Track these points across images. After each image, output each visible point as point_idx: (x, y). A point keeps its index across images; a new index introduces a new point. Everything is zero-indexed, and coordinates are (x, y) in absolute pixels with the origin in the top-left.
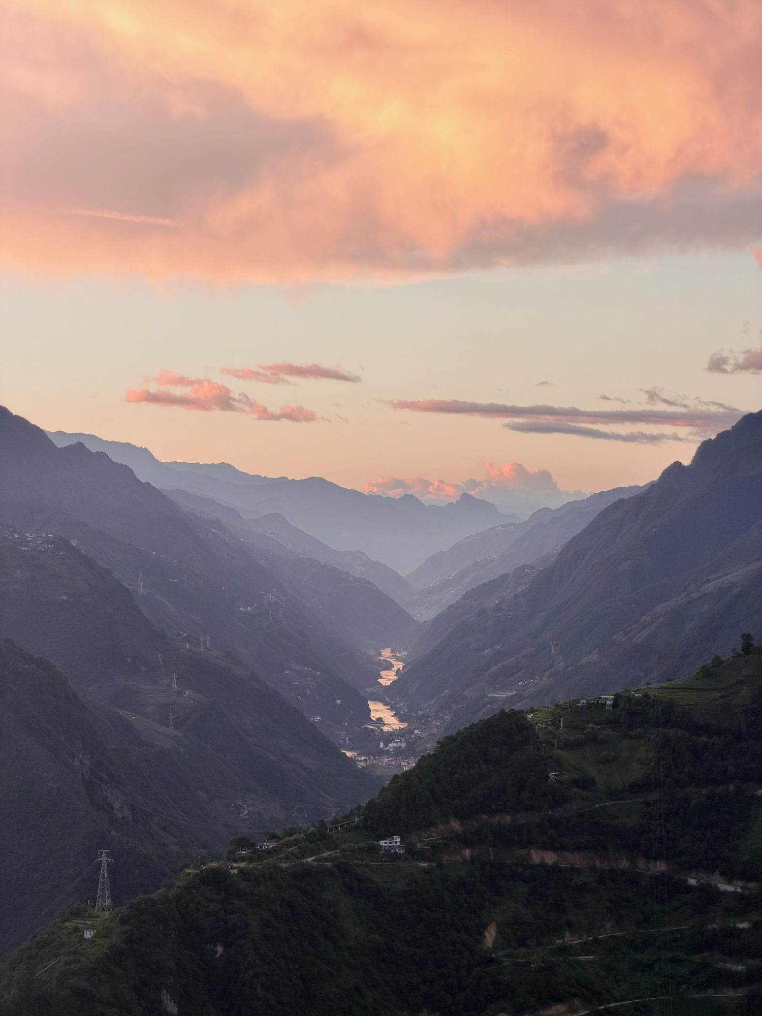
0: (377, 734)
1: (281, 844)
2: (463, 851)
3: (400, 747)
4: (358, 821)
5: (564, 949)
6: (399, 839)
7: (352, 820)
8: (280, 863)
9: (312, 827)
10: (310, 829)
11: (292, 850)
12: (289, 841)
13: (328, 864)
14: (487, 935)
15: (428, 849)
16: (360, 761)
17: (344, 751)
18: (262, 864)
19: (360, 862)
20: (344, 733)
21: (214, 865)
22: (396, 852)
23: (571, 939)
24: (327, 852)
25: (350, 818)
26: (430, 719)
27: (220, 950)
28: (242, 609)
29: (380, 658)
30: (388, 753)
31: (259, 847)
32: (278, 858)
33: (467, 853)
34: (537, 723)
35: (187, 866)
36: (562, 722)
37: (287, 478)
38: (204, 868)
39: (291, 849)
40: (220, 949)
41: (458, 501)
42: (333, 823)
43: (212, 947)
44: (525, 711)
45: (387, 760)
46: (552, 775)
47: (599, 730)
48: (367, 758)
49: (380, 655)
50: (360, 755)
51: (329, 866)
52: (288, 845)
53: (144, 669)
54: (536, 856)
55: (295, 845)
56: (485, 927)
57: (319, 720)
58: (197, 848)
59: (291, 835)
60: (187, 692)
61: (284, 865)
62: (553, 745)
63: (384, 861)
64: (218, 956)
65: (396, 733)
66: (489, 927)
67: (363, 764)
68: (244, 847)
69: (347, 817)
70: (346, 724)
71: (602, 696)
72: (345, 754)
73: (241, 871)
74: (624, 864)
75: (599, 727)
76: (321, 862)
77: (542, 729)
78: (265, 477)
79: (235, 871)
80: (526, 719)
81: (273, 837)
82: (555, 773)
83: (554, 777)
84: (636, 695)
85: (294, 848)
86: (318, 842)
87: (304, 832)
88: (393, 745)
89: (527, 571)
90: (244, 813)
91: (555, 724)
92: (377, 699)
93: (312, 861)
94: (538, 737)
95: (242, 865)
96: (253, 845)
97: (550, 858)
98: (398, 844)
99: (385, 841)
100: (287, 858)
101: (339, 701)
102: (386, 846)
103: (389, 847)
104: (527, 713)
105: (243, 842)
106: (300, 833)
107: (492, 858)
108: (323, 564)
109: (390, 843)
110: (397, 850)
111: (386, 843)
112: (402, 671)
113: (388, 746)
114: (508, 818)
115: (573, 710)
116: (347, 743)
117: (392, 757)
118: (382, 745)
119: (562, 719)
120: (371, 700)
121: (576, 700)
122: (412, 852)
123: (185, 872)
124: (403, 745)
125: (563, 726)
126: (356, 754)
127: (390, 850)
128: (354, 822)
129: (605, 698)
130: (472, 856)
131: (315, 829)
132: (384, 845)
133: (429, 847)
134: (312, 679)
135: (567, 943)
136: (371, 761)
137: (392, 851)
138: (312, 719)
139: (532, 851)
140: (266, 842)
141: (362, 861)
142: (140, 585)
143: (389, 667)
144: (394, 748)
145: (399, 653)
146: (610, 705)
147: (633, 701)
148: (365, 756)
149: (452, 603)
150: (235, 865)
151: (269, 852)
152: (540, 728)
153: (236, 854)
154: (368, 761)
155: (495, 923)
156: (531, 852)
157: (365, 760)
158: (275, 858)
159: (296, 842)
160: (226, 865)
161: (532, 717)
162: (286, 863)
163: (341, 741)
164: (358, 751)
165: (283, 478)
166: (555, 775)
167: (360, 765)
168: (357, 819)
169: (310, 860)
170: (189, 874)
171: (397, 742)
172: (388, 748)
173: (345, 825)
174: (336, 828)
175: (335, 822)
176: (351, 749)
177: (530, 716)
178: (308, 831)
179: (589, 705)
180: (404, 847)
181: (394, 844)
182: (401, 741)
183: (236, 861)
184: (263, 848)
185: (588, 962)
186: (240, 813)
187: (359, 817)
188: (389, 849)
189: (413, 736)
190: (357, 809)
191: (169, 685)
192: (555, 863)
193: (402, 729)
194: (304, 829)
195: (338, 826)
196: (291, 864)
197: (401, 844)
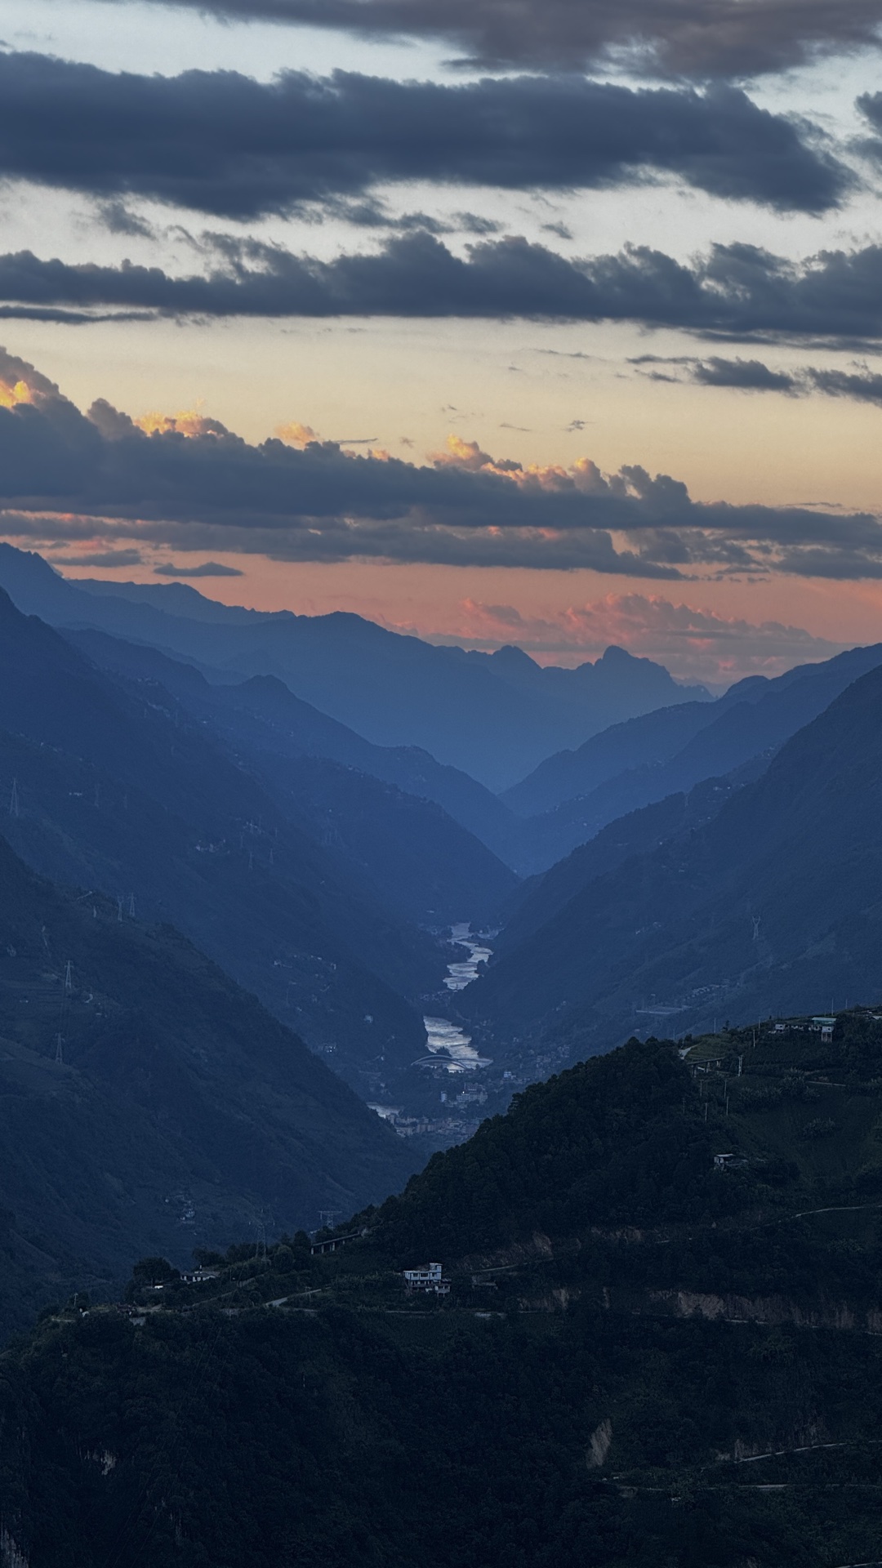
0: (436, 1077)
1: (225, 1273)
2: (555, 1293)
3: (477, 1101)
4: (365, 1235)
5: (732, 1471)
6: (439, 1269)
7: (356, 1232)
8: (223, 1308)
9: (283, 1244)
10: (279, 1248)
11: (246, 1286)
12: (239, 1268)
13: (310, 1312)
14: (594, 1442)
15: (493, 1287)
16: (403, 1126)
17: (373, 1108)
18: (191, 1310)
19: (368, 1309)
20: (379, 1074)
21: (103, 1309)
22: (434, 1292)
23: (744, 1454)
24: (308, 1290)
25: (353, 1230)
26: (532, 1052)
27: (109, 1463)
28: (198, 848)
29: (448, 941)
30: (455, 1113)
31: (185, 1278)
32: (220, 1299)
33: (563, 1295)
34: (695, 1065)
35: (55, 1311)
36: (741, 1063)
37: (291, 613)
38: (84, 1314)
39: (245, 1283)
40: (109, 1461)
41: (599, 660)
42: (319, 1237)
43: (95, 1457)
44: (677, 1042)
45: (452, 1125)
46: (720, 1159)
47: (808, 1078)
48: (418, 1121)
49: (450, 935)
50: (403, 1115)
51: (313, 1315)
52: (240, 1278)
53: (13, 952)
54: (686, 1304)
55: (252, 1277)
56: (592, 1428)
57: (333, 1049)
58: (94, 1277)
59: (244, 1258)
60: (91, 995)
61: (230, 1312)
62: (722, 1104)
63: (413, 1309)
64: (105, 1473)
65: (470, 1077)
66: (599, 1429)
67: (410, 1131)
68: (160, 1279)
69: (347, 1227)
70: (382, 1058)
71: (814, 1019)
72: (375, 1112)
73: (151, 1319)
74: (845, 1320)
75: (807, 1073)
76: (297, 1307)
77: (705, 1074)
78: (253, 610)
79: (141, 1321)
80: (676, 1057)
81: (210, 1260)
82: (726, 1156)
83: (722, 1161)
84: (877, 1018)
85: (248, 1281)
86: (294, 1272)
87: (269, 1253)
88: (464, 1097)
89: (716, 788)
90: (188, 1216)
91: (728, 1066)
92: (440, 1015)
93: (280, 1305)
94: (696, 1090)
95: (156, 1309)
96: (176, 1274)
97: (711, 1307)
98: (439, 1277)
99: (415, 1272)
100: (236, 1299)
101: (369, 1018)
102: (416, 1281)
103: (422, 1282)
104: (681, 1046)
105: (155, 1269)
106: (261, 1254)
107: (607, 1306)
108: (350, 769)
109: (423, 1275)
110: (437, 1288)
111: (415, 1275)
112: (487, 965)
113: (454, 1099)
114: (638, 1234)
115: (762, 1042)
116: (382, 1092)
117: (461, 1118)
118: (444, 1097)
119: (740, 1059)
120: (430, 1015)
121: (767, 1024)
122: (461, 1291)
123: (49, 1321)
124: (482, 1098)
125: (743, 1071)
126: (397, 1112)
127: (424, 1288)
128: (360, 1235)
129: (819, 1022)
130: (570, 1302)
131: (290, 1249)
132: (413, 1278)
133: (494, 1284)
134: (322, 977)
135: (738, 1460)
136: (424, 1126)
137: (427, 1290)
138: (321, 1048)
139: (680, 1295)
140: (201, 1270)
141: (371, 1306)
142: (14, 801)
143: (463, 955)
144: (465, 1103)
145: (484, 932)
146: (829, 1035)
147: (871, 1028)
148: (412, 1117)
149: (580, 844)
150: (141, 1310)
151: (201, 1287)
152: (701, 1074)
153: (143, 1290)
154: (419, 1126)
155: (608, 1421)
156: (678, 1295)
157: (414, 1124)
158: (216, 1299)
159: (253, 1271)
160: (124, 1310)
161: (689, 1053)
162: (232, 1307)
163: (372, 1089)
164: (403, 1108)
165: (285, 612)
166: (725, 1159)
167: (401, 1132)
168: (365, 1231)
169: (277, 1303)
170: (56, 1325)
171: (473, 1093)
172: (456, 1103)
173: (344, 1242)
174: (327, 1247)
175: (326, 1236)
176: (386, 1104)
177: (684, 1052)
178: (276, 1252)
179: (791, 1035)
180: (449, 1283)
181: (432, 1278)
182: (479, 1091)
183: (143, 1305)
184: (194, 1280)
185: (773, 1493)
186: (179, 1216)
187: (369, 1227)
188: (422, 1286)
189: (502, 1082)
190: (364, 1213)
191: (58, 982)
192: (719, 1314)
193: (484, 1069)
194: (269, 1247)
195: (331, 1243)
196: (242, 1310)
197: (442, 1277)
